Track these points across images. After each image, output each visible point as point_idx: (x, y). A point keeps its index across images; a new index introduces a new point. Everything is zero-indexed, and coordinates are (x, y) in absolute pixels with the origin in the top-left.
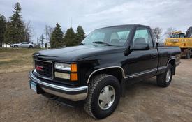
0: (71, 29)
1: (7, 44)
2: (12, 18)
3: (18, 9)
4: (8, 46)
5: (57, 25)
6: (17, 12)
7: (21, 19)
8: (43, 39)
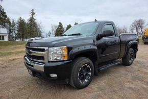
1: (26, 38)
2: (29, 21)
3: (33, 14)
5: (60, 23)
6: (32, 16)
7: (35, 21)
8: (50, 34)
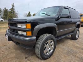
0: (35, 14)
2: (11, 10)
6: (13, 7)
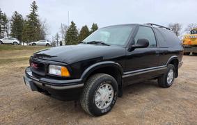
0: (86, 26)
1: (24, 42)
2: (29, 17)
3: (35, 8)
4: (25, 44)
5: (72, 23)
6: (33, 11)
7: (37, 18)
8: (58, 37)
